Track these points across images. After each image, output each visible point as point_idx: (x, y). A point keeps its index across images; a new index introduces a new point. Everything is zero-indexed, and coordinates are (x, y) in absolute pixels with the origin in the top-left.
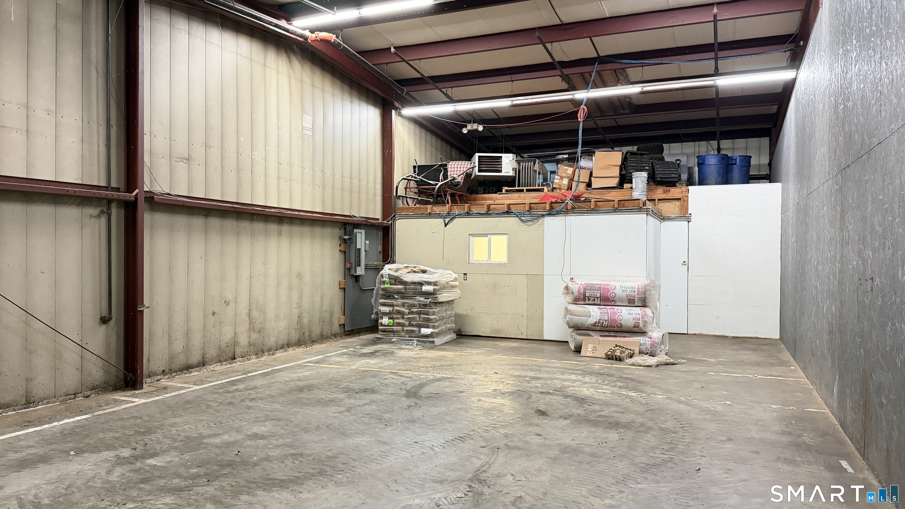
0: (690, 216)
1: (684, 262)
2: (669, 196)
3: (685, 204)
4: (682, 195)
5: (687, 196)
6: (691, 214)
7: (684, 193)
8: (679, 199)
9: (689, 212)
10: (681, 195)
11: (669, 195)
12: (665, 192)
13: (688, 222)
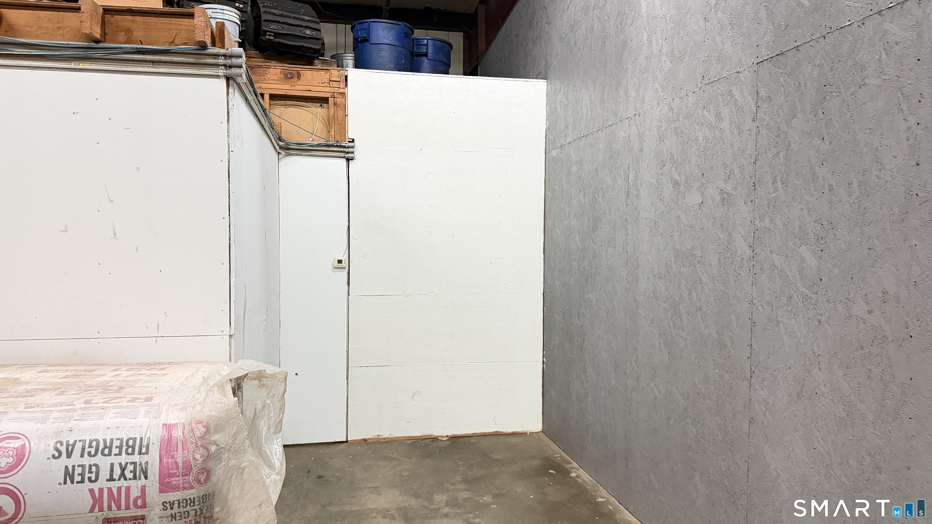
0: (351, 144)
1: (340, 262)
2: (298, 89)
3: (340, 113)
4: (332, 90)
5: (343, 94)
6: (353, 141)
7: (336, 85)
8: (323, 101)
9: (350, 135)
10: (327, 89)
11: (297, 87)
12: (288, 77)
13: (348, 160)
